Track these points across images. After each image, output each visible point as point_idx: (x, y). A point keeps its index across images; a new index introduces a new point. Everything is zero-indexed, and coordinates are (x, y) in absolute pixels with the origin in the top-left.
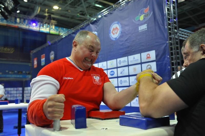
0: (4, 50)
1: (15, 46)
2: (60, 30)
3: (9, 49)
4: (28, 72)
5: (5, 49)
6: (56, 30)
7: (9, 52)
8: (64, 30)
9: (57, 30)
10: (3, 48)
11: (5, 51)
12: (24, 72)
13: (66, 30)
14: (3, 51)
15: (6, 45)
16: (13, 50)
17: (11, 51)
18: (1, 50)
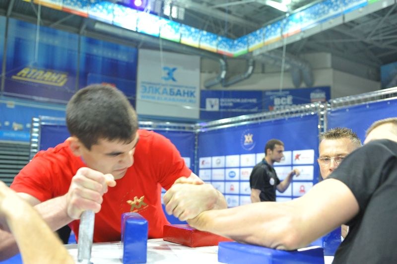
0: (45, 78)
1: (68, 70)
2: (183, 32)
3: (54, 77)
5: (48, 75)
6: (173, 31)
7: (56, 82)
8: (192, 33)
9: (177, 31)
10: (41, 72)
11: (47, 81)
13: (196, 32)
14: (43, 80)
15: (49, 66)
16: (64, 78)
17: (59, 81)
18: (38, 78)
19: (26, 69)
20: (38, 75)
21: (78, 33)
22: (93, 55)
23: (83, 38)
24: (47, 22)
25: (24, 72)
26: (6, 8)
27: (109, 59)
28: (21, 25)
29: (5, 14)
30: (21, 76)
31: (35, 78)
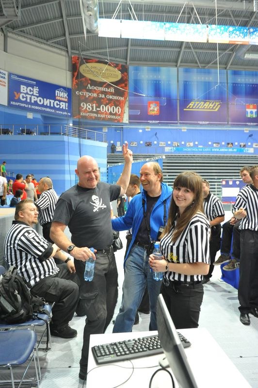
1: (221, 99)
3: (211, 105)
4: (242, 144)
5: (206, 105)
7: (212, 109)
11: (206, 109)
12: (236, 144)
14: (204, 108)
15: (207, 98)
16: (218, 105)
17: (214, 108)
18: (200, 108)
19: (192, 102)
20: (200, 106)
21: (226, 68)
22: (238, 84)
23: (229, 72)
24: (203, 65)
25: (191, 104)
26: (177, 62)
27: (250, 84)
28: (187, 71)
29: (176, 66)
30: (189, 108)
31: (198, 108)
